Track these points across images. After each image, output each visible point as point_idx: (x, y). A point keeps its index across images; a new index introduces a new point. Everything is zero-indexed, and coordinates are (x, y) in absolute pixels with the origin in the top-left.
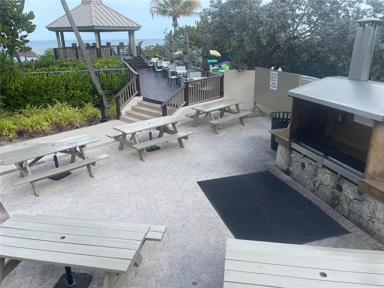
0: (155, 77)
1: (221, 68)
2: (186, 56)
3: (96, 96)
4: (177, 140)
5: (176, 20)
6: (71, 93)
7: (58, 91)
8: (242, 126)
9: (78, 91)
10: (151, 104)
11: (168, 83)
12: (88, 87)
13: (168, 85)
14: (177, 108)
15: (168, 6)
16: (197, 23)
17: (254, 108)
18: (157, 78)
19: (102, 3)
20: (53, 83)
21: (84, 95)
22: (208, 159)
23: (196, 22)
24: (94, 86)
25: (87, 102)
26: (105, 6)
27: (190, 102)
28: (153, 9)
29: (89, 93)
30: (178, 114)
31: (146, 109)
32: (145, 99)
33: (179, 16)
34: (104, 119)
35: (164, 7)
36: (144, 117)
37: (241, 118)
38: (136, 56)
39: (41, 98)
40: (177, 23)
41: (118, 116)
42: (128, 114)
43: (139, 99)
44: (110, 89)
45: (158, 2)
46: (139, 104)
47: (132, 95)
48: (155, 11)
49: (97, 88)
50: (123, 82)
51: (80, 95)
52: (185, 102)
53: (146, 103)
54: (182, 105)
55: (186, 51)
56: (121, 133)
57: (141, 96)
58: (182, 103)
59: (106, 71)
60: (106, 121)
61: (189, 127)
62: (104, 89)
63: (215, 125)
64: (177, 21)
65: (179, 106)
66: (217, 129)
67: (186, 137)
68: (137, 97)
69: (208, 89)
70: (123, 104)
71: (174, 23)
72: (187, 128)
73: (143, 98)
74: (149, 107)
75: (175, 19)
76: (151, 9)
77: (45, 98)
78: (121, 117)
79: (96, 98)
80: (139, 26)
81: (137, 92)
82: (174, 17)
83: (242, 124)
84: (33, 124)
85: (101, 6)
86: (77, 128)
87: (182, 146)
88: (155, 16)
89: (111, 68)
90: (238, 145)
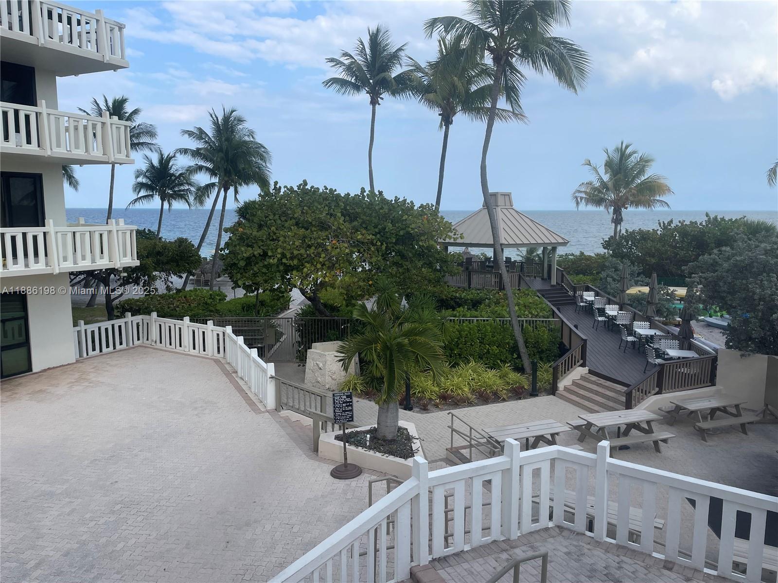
0: (593, 327)
1: (707, 312)
2: (651, 307)
3: (514, 354)
4: (652, 442)
5: (620, 213)
6: (486, 349)
7: (471, 345)
8: (744, 436)
9: (495, 347)
10: (602, 381)
11: (620, 346)
12: (508, 343)
13: (619, 348)
14: (645, 394)
15: (608, 189)
16: (662, 225)
17: (764, 411)
18: (596, 330)
19: (512, 206)
20: (467, 335)
21: (502, 352)
22: (695, 472)
23: (660, 224)
24: (516, 342)
25: (504, 362)
26: (516, 212)
27: (665, 390)
28: (577, 194)
29: (507, 350)
30: (647, 405)
31: (595, 388)
32: (591, 372)
33: (627, 207)
34: (534, 393)
35: (600, 192)
36: (593, 398)
37: (743, 425)
38: (555, 284)
39: (450, 351)
40: (622, 218)
41: (553, 390)
42: (566, 389)
43: (584, 371)
44: (535, 347)
45: (590, 184)
46: (583, 378)
47: (575, 364)
48: (581, 198)
49: (519, 346)
50: (554, 340)
51: (496, 352)
52: (657, 389)
53: (594, 378)
54: (653, 392)
55: (652, 300)
56: (586, 423)
57: (587, 368)
58: (653, 389)
59: (530, 321)
60: (537, 395)
61: (662, 424)
62: (527, 347)
63: (704, 430)
64: (621, 215)
65: (649, 392)
66: (706, 435)
67: (665, 441)
68: (581, 368)
69: (692, 373)
70: (562, 376)
71: (615, 218)
72: (660, 426)
73: (589, 370)
74: (598, 385)
75: (617, 212)
76: (574, 193)
77: (456, 352)
78: (558, 393)
79: (515, 357)
80: (566, 241)
81: (581, 362)
82: (617, 208)
83: (745, 432)
84: (453, 388)
85: (511, 211)
86: (504, 400)
87: (658, 450)
88: (581, 205)
89: (536, 316)
90: (736, 462)
